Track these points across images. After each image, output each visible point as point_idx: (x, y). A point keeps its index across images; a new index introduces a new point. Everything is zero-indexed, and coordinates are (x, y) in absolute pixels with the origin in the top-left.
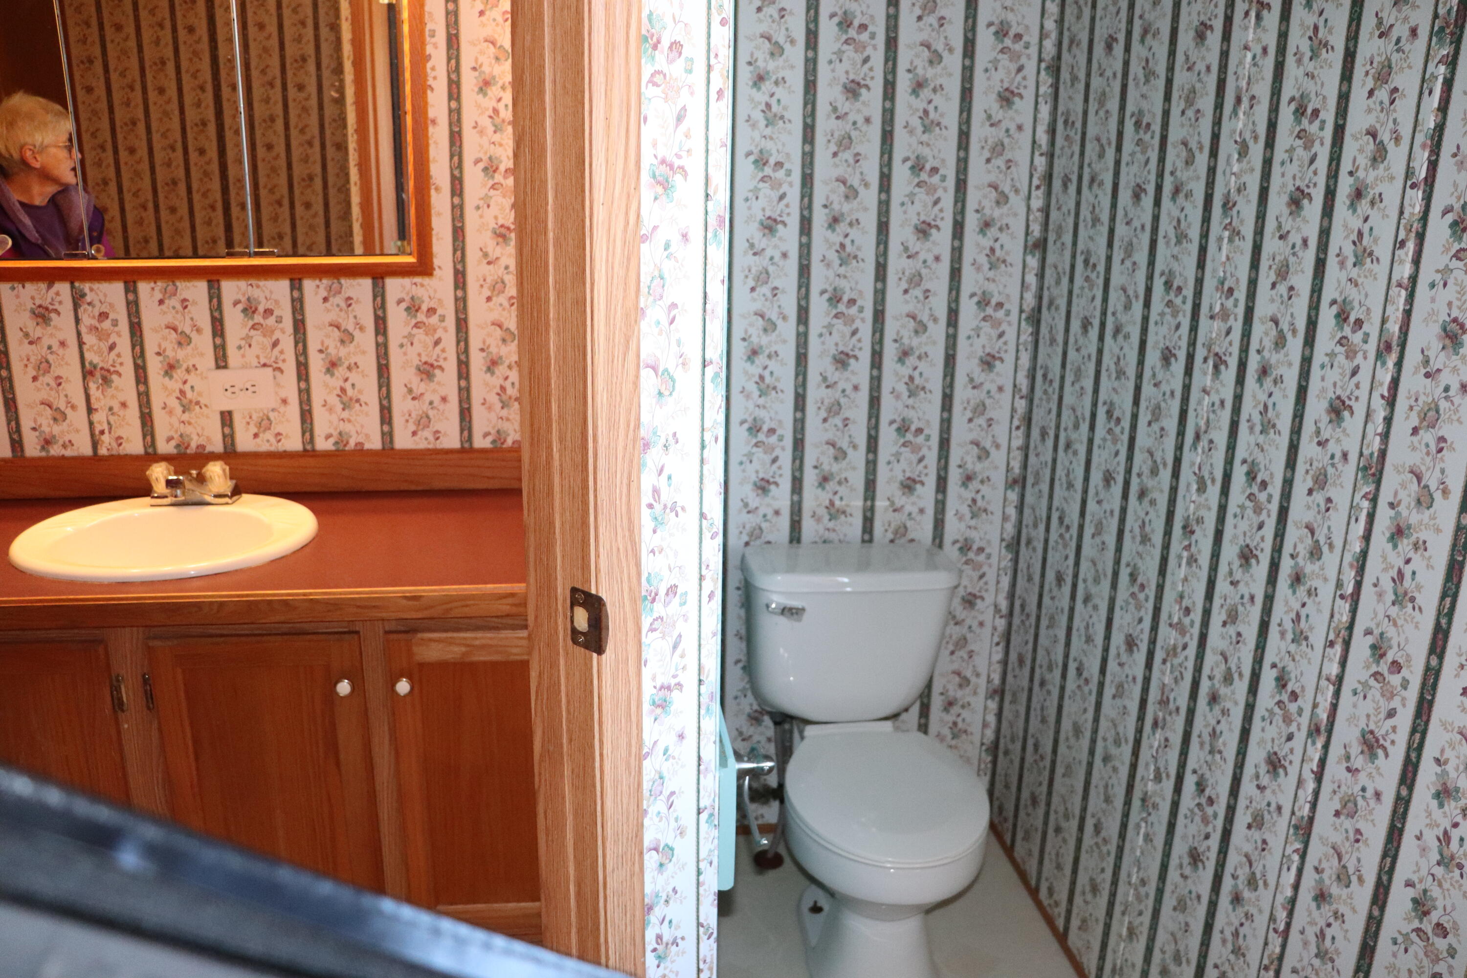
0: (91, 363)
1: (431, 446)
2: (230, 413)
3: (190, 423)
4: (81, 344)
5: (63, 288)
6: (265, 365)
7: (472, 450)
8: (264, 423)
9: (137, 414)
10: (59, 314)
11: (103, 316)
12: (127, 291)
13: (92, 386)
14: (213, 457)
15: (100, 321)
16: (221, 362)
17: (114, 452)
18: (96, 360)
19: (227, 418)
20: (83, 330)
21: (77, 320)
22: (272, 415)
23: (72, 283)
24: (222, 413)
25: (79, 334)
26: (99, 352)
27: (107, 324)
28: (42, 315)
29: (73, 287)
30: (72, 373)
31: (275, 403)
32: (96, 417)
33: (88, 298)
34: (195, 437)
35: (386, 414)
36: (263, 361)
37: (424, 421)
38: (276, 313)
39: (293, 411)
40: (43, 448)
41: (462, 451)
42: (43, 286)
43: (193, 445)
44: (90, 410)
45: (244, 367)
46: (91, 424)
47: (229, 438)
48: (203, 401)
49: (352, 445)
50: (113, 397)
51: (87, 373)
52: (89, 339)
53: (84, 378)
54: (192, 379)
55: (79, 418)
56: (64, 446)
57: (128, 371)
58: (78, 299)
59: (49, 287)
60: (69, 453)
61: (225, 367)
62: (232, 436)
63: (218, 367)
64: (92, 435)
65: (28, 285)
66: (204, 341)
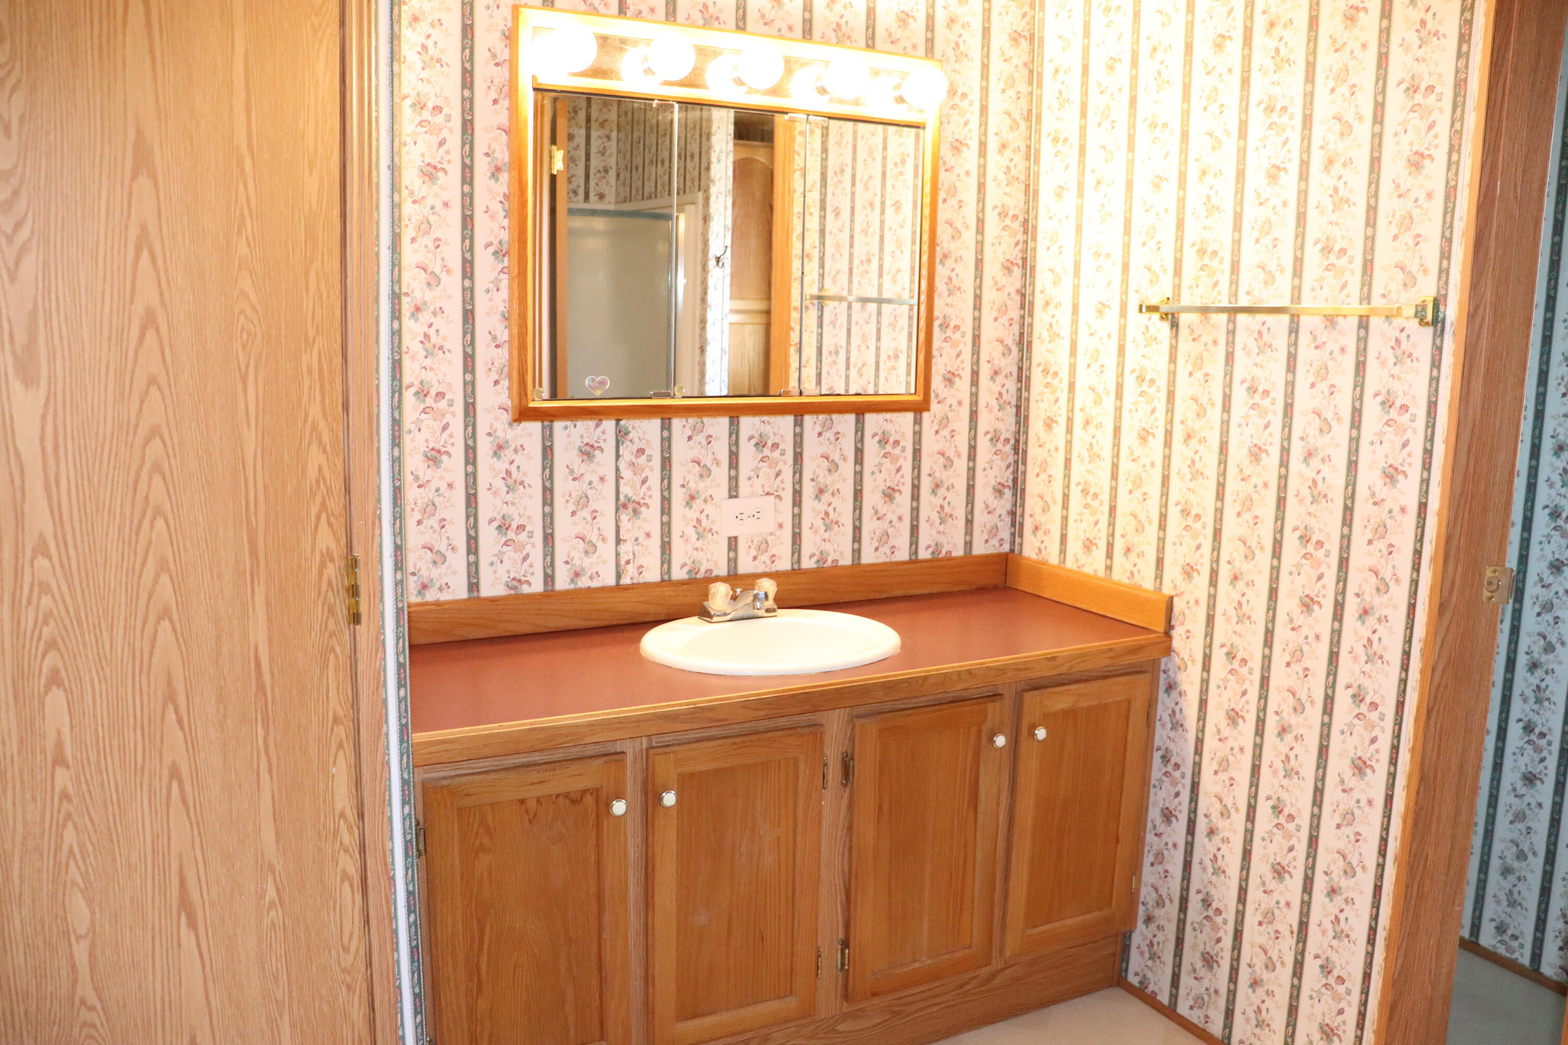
0: (626, 496)
1: (887, 560)
2: (736, 538)
3: (702, 550)
4: (618, 477)
5: (609, 425)
6: (768, 494)
7: (917, 561)
8: (763, 546)
9: (659, 543)
10: (602, 451)
11: (641, 451)
12: (663, 429)
13: (624, 517)
14: (718, 579)
15: (637, 457)
16: (733, 493)
17: (635, 581)
18: (630, 494)
19: (733, 543)
20: (622, 465)
21: (618, 456)
22: (770, 539)
23: (618, 421)
24: (730, 539)
25: (617, 469)
26: (633, 487)
27: (642, 460)
28: (588, 452)
29: (617, 425)
30: (607, 506)
31: (772, 527)
32: (623, 548)
33: (630, 436)
34: (705, 562)
35: (857, 536)
36: (767, 490)
37: (885, 537)
38: (781, 447)
39: (787, 535)
40: (572, 581)
41: (911, 562)
42: (591, 424)
43: (703, 570)
44: (618, 541)
45: (752, 495)
46: (618, 554)
47: (733, 562)
48: (715, 529)
49: (829, 563)
50: (640, 527)
51: (620, 506)
52: (626, 473)
53: (617, 510)
54: (709, 509)
55: (607, 550)
56: (591, 578)
57: (655, 503)
58: (621, 435)
59: (597, 426)
60: (595, 584)
61: (736, 497)
62: (736, 560)
63: (731, 497)
64: (618, 565)
65: (579, 423)
66: (721, 474)
